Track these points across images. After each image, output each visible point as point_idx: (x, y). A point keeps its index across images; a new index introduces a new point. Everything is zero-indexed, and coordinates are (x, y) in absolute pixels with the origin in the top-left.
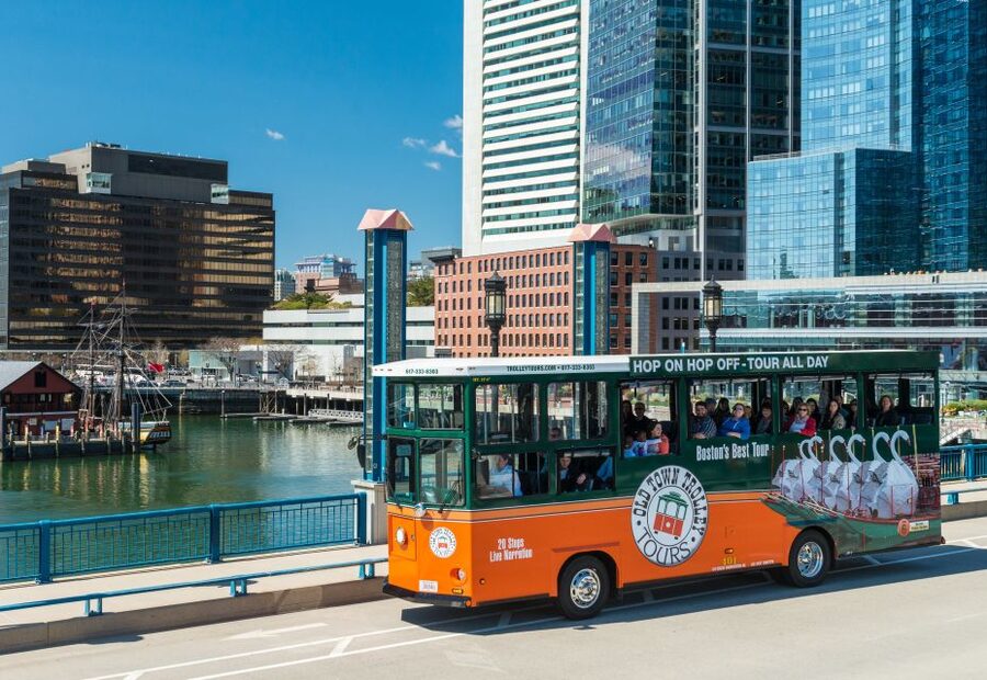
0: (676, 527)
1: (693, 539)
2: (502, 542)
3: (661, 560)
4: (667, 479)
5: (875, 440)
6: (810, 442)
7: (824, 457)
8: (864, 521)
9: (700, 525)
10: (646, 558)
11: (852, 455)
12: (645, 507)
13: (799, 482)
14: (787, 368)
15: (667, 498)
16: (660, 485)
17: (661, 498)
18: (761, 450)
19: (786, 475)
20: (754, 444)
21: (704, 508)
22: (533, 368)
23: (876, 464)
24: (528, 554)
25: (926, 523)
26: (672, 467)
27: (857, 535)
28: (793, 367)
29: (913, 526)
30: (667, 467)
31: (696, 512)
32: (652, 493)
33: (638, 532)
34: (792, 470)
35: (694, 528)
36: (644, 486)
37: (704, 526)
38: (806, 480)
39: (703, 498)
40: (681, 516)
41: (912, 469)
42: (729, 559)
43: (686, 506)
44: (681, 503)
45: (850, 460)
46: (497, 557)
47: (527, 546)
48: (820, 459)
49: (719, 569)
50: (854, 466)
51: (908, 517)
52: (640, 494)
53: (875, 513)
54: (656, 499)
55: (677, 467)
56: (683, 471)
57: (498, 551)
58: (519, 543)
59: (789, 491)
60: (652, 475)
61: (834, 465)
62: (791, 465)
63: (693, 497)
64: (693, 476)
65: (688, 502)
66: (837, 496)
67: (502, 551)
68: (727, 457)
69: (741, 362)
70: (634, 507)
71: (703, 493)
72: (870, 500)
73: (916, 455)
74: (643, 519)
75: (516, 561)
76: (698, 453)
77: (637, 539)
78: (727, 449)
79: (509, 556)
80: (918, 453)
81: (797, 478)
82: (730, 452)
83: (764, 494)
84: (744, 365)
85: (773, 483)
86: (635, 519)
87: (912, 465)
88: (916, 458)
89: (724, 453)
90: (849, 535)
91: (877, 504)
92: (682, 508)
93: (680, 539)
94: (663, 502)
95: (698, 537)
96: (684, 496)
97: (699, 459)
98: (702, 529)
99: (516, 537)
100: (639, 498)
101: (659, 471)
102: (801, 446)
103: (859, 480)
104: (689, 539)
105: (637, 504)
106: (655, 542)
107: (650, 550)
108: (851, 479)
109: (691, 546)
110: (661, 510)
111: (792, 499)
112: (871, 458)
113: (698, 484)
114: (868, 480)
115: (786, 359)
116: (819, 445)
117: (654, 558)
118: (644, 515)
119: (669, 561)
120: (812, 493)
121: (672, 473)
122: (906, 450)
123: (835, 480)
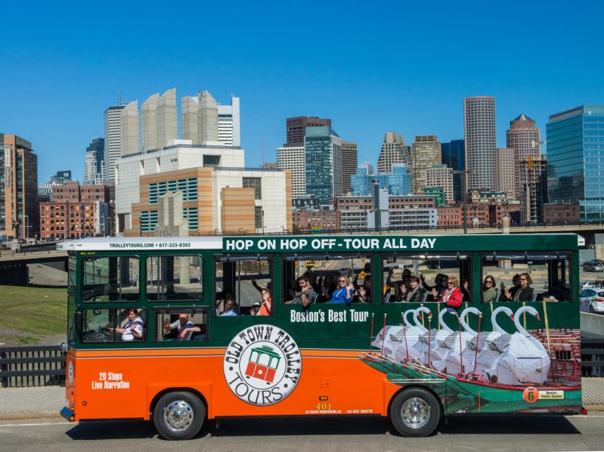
0: (269, 375)
1: (286, 386)
2: (103, 375)
3: (253, 399)
4: (260, 335)
5: (494, 314)
6: (416, 312)
7: (432, 325)
8: (482, 384)
9: (293, 374)
10: (237, 397)
11: (466, 326)
12: (238, 355)
13: (403, 345)
14: (387, 248)
15: (260, 351)
16: (253, 340)
17: (253, 350)
18: (360, 317)
19: (387, 338)
20: (352, 311)
21: (298, 361)
22: (133, 245)
23: (497, 334)
24: (126, 385)
25: (561, 393)
26: (265, 326)
27: (471, 397)
28: (394, 247)
29: (542, 394)
30: (260, 326)
31: (289, 363)
32: (245, 345)
33: (230, 376)
34: (394, 334)
35: (287, 376)
36: (237, 339)
37: (297, 375)
38: (410, 344)
39: (296, 352)
40: (273, 365)
41: (542, 342)
42: (324, 404)
43: (279, 358)
44: (273, 355)
45: (463, 330)
46: (98, 386)
47: (125, 379)
48: (427, 326)
49: (312, 412)
50: (469, 335)
51: (537, 385)
52: (233, 346)
53: (494, 379)
54: (249, 350)
55: (270, 326)
56: (276, 330)
57: (99, 381)
58: (118, 376)
59: (390, 352)
60: (245, 331)
61: (444, 333)
62: (394, 330)
63: (286, 351)
64: (286, 334)
65: (281, 355)
66: (447, 360)
67: (103, 382)
68: (323, 320)
69: (337, 243)
70: (227, 355)
71: (296, 348)
72: (488, 366)
73: (547, 329)
74: (236, 366)
75: (115, 390)
76: (292, 316)
77: (229, 381)
78: (323, 314)
79: (108, 386)
80: (550, 327)
81: (401, 341)
82: (326, 316)
83: (362, 354)
84: (340, 245)
85: (373, 344)
86: (227, 365)
87: (543, 340)
88: (547, 332)
89: (320, 317)
90: (461, 396)
91: (497, 371)
92: (275, 360)
93: (272, 384)
94: (255, 354)
95: (291, 385)
96: (277, 350)
97: (292, 321)
98: (296, 378)
99: (116, 372)
100: (230, 348)
101: (252, 328)
102: (405, 315)
103: (474, 347)
104: (281, 385)
105: (229, 353)
106: (247, 385)
107: (242, 390)
108: (464, 346)
109: (284, 391)
110: (254, 360)
111: (393, 359)
112: (490, 329)
113: (292, 341)
114: (485, 348)
115: (387, 240)
116: (426, 315)
117: (246, 398)
118: (236, 361)
119: (260, 401)
120: (414, 354)
121: (265, 331)
122: (533, 325)
123: (444, 346)
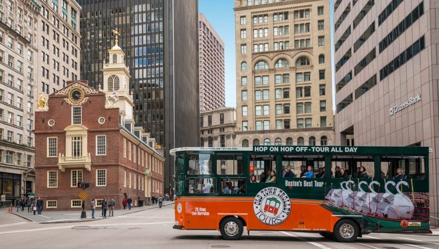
0: (275, 211)
1: (283, 216)
2: (197, 209)
3: (268, 222)
4: (270, 192)
5: (386, 185)
6: (347, 183)
7: (355, 189)
8: (380, 218)
9: (287, 211)
10: (260, 221)
11: (372, 190)
12: (260, 201)
13: (341, 198)
14: (333, 151)
15: (271, 199)
16: (267, 194)
17: (267, 199)
18: (319, 184)
19: (333, 195)
20: (315, 181)
21: (289, 205)
22: (211, 148)
23: (387, 194)
24: (208, 214)
25: (419, 223)
26: (273, 188)
27: (375, 224)
28: (337, 151)
29: (410, 223)
30: (271, 188)
31: (285, 206)
32: (263, 197)
33: (256, 211)
34: (336, 193)
35: (284, 212)
36: (260, 193)
37: (288, 211)
38: (344, 198)
39: (288, 201)
40: (277, 206)
41: (410, 198)
42: (302, 226)
43: (280, 203)
44: (277, 201)
45: (371, 192)
46: (195, 214)
47: (207, 211)
48: (352, 190)
49: (296, 229)
50: (374, 194)
51: (408, 220)
52: (258, 196)
53: (386, 216)
54: (265, 199)
55: (275, 188)
56: (278, 190)
57: (195, 212)
58: (204, 210)
59: (335, 202)
60: (263, 190)
61: (361, 194)
62: (336, 191)
63: (283, 200)
64: (283, 192)
65: (281, 201)
66: (362, 206)
67: (197, 212)
68: (301, 185)
69: (308, 149)
70: (255, 201)
71: (288, 199)
72: (383, 210)
73: (413, 192)
74: (259, 206)
75: (202, 216)
76: (286, 183)
77: (256, 213)
78: (301, 183)
79: (200, 214)
80: (414, 191)
81: (340, 197)
82: (303, 184)
83: (321, 202)
84: (310, 150)
85: (326, 197)
86: (255, 206)
87: (411, 198)
88: (413, 194)
89: (300, 184)
90: (369, 223)
91: (387, 212)
92: (278, 204)
93: (276, 215)
94: (268, 201)
95: (286, 216)
96: (279, 199)
97: (286, 185)
98: (288, 213)
99: (203, 207)
100: (256, 198)
101: (267, 188)
102: (341, 184)
103: (376, 200)
104: (281, 216)
105: (256, 200)
106: (264, 215)
107: (262, 218)
108: (371, 200)
109: (282, 219)
110: (268, 203)
111: (336, 205)
112: (384, 192)
114: (382, 201)
115: (333, 148)
116: (352, 184)
117: (264, 221)
118: (259, 204)
119: (271, 223)
120: (346, 203)
121: (273, 190)
122: (406, 190)
123: (361, 199)
